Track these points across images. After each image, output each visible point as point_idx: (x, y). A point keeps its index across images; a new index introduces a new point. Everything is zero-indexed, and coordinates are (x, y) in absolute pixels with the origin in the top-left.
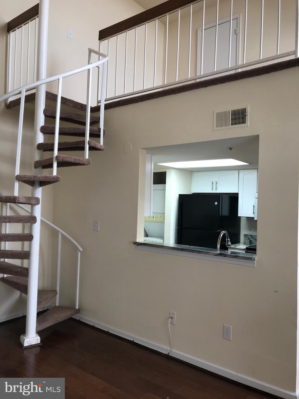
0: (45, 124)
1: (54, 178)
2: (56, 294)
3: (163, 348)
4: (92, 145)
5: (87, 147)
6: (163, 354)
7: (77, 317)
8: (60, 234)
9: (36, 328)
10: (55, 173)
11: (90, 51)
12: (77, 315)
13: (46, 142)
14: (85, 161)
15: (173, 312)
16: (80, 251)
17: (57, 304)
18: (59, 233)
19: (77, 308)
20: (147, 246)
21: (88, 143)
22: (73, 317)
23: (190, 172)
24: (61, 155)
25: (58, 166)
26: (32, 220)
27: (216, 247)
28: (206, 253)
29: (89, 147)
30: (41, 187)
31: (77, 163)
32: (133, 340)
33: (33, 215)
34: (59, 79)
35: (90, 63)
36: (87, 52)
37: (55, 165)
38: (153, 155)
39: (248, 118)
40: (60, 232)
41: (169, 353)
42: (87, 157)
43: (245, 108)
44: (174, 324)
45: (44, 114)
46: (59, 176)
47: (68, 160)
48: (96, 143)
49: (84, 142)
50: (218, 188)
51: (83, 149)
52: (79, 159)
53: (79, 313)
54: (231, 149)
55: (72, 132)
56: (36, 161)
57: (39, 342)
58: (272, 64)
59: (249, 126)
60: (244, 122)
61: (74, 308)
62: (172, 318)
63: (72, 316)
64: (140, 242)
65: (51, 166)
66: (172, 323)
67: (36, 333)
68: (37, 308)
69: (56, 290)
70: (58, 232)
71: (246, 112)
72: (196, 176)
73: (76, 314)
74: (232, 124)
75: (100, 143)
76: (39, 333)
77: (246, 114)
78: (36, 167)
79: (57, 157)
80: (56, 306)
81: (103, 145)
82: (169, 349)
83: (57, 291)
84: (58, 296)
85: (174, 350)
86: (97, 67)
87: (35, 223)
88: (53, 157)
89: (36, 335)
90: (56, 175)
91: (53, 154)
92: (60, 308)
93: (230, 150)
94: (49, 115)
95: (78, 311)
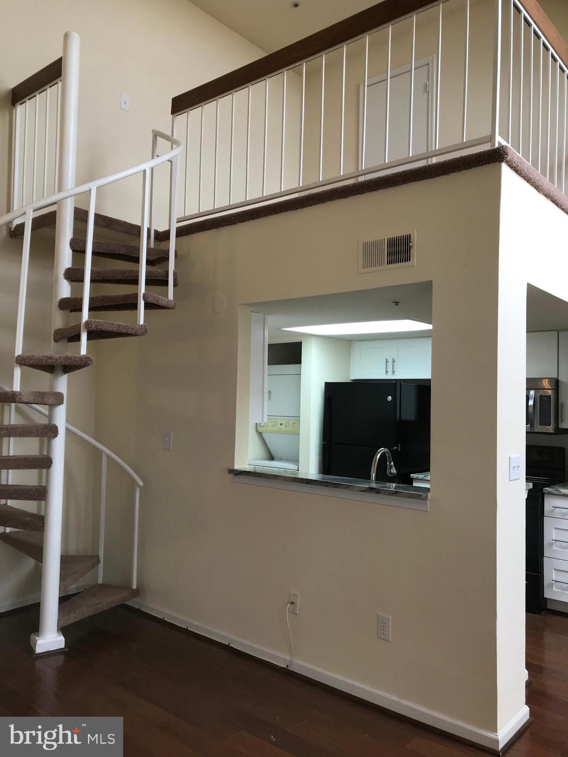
0: (72, 265)
1: (82, 360)
2: (98, 562)
3: (278, 656)
4: (150, 300)
5: (142, 304)
6: (278, 668)
7: (134, 603)
8: (105, 456)
9: (58, 620)
10: (83, 351)
11: (156, 135)
12: (135, 599)
13: (73, 297)
14: (137, 329)
15: (295, 593)
16: (139, 486)
17: (100, 581)
18: (103, 453)
19: (134, 587)
20: (250, 476)
21: (144, 298)
22: (126, 603)
23: (347, 343)
24: (94, 320)
25: (89, 338)
26: (51, 431)
27: (368, 477)
28: (347, 487)
29: (145, 304)
30: (67, 374)
31: (124, 333)
32: (229, 644)
33: (53, 423)
34: (90, 190)
35: (155, 156)
36: (151, 136)
37: (84, 336)
38: (267, 315)
39: (414, 252)
40: (105, 453)
41: (287, 666)
42: (142, 322)
43: (410, 235)
44: (296, 614)
45: (71, 248)
46: (91, 357)
47: (106, 327)
48: (159, 296)
49: (135, 296)
50: (396, 370)
51: (134, 306)
52: (127, 326)
53: (138, 597)
54: (397, 303)
55: (120, 277)
56: (57, 328)
57: (63, 646)
58: (451, 159)
59: (415, 265)
60: (407, 259)
61: (129, 587)
62: (292, 603)
63: (125, 601)
64: (240, 469)
65: (77, 338)
66: (293, 612)
67: (58, 630)
68: (60, 585)
69: (98, 556)
70: (101, 452)
71: (411, 241)
72: (358, 350)
73: (133, 598)
74: (389, 262)
75: (167, 296)
76: (63, 630)
77: (411, 244)
78: (56, 341)
79: (87, 323)
80: (97, 583)
81: (172, 299)
82: (288, 658)
83: (100, 557)
84: (101, 566)
85: (295, 661)
86: (169, 161)
87: (56, 436)
88: (81, 324)
89: (58, 634)
90: (85, 354)
91: (81, 318)
92: (104, 588)
93: (396, 305)
94: (79, 249)
95: (137, 593)
